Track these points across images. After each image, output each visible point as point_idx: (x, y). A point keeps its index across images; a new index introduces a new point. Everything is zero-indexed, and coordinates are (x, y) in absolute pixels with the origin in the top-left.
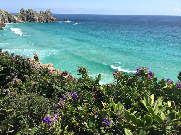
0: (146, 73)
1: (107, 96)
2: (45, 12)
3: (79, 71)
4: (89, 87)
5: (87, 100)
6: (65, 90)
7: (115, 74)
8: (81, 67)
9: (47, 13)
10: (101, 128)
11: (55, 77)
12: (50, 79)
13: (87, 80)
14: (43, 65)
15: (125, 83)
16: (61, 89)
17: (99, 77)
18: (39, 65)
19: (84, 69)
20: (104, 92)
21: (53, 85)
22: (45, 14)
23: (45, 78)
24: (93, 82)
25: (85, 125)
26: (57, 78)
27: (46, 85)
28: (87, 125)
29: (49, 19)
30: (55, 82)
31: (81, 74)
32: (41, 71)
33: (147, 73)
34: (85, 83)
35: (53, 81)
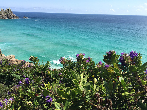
0: (82, 58)
1: (54, 78)
2: (6, 10)
3: (31, 60)
4: (39, 73)
5: (37, 84)
6: (23, 77)
7: (61, 61)
8: (32, 56)
9: (7, 11)
10: (44, 105)
11: (14, 67)
12: (9, 69)
13: (37, 67)
14: (6, 56)
15: (68, 67)
16: (20, 76)
17: (47, 63)
18: (2, 57)
19: (35, 58)
20: (51, 76)
21: (11, 74)
22: (5, 11)
23: (5, 68)
24: (43, 68)
25: (30, 104)
26: (16, 68)
27: (7, 74)
28: (32, 104)
29: (9, 16)
30: (14, 71)
31: (32, 62)
32: (2, 62)
33: (84, 58)
34: (36, 70)
35: (12, 70)
